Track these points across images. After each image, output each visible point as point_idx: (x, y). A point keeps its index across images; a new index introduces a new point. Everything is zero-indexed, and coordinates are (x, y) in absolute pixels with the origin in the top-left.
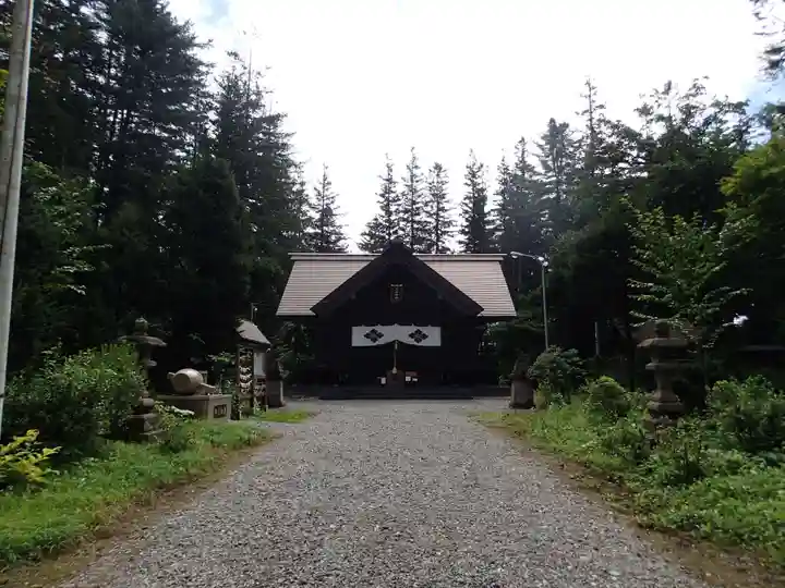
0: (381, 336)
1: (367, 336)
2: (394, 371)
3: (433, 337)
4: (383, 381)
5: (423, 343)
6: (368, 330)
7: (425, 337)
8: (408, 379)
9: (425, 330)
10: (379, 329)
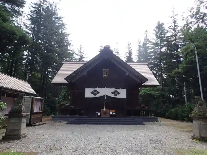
0: (98, 93)
1: (92, 93)
2: (105, 109)
3: (123, 94)
4: (99, 114)
5: (118, 96)
6: (92, 90)
7: (119, 93)
8: (111, 113)
9: (119, 90)
10: (98, 89)
